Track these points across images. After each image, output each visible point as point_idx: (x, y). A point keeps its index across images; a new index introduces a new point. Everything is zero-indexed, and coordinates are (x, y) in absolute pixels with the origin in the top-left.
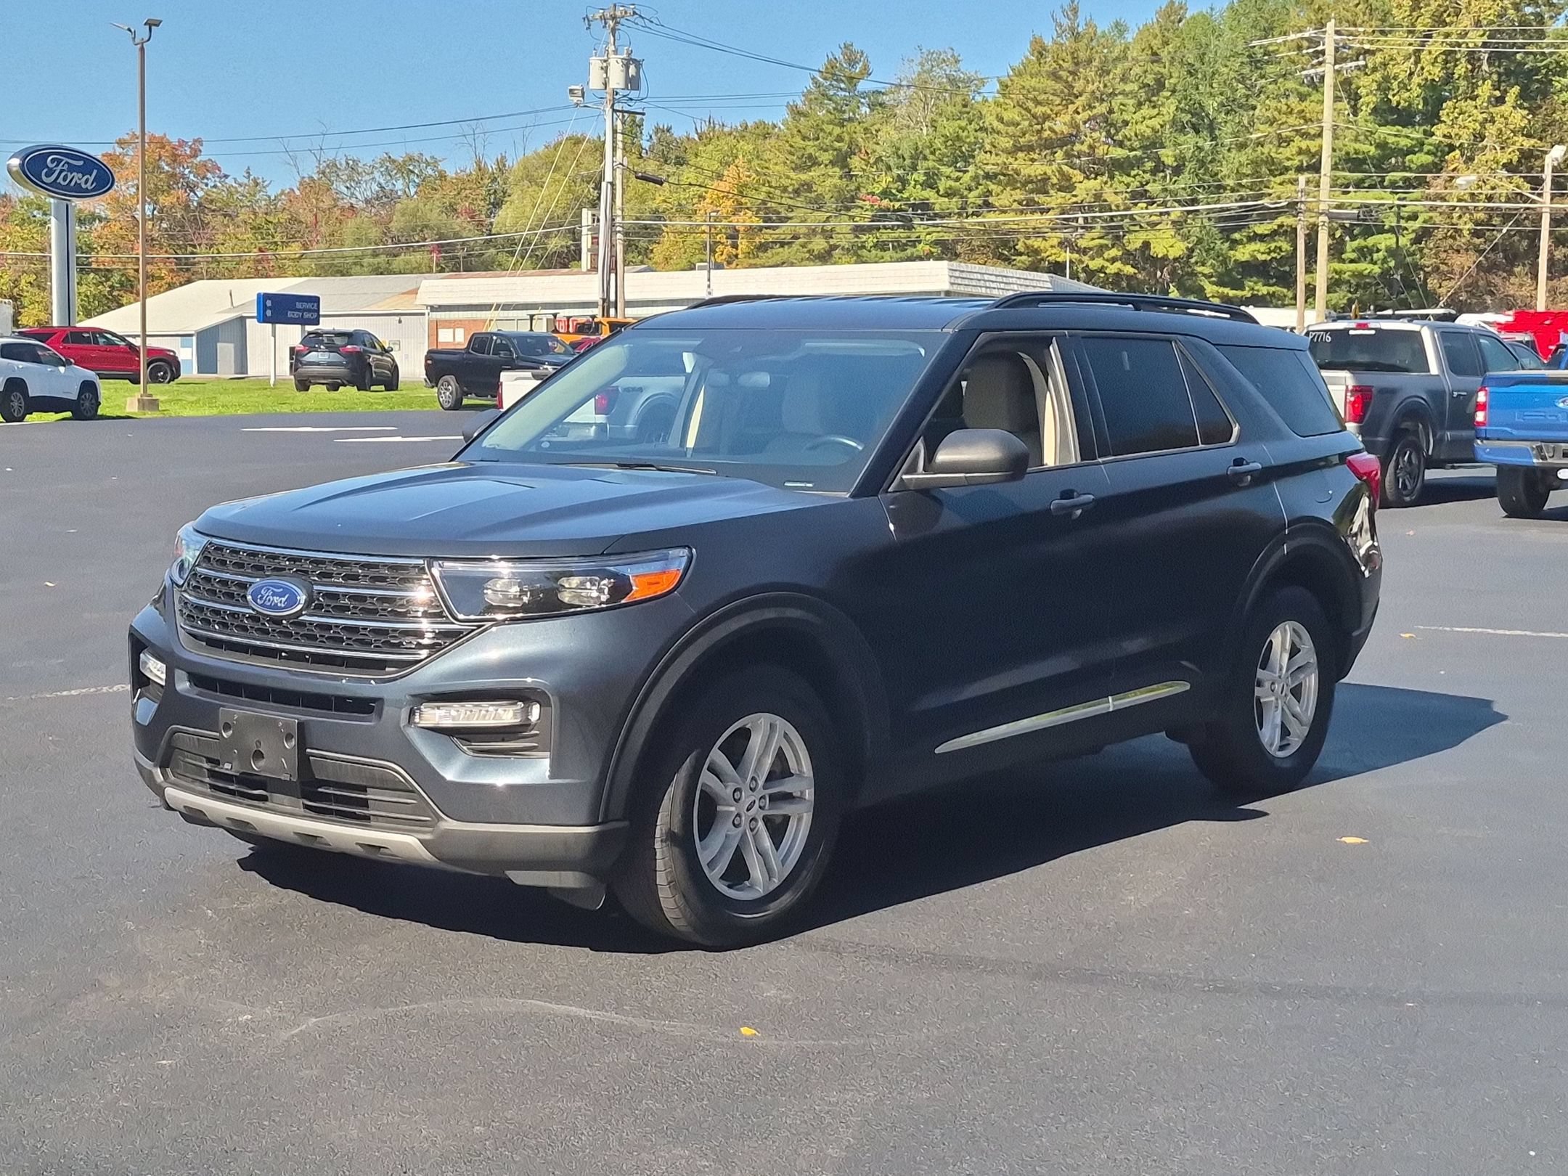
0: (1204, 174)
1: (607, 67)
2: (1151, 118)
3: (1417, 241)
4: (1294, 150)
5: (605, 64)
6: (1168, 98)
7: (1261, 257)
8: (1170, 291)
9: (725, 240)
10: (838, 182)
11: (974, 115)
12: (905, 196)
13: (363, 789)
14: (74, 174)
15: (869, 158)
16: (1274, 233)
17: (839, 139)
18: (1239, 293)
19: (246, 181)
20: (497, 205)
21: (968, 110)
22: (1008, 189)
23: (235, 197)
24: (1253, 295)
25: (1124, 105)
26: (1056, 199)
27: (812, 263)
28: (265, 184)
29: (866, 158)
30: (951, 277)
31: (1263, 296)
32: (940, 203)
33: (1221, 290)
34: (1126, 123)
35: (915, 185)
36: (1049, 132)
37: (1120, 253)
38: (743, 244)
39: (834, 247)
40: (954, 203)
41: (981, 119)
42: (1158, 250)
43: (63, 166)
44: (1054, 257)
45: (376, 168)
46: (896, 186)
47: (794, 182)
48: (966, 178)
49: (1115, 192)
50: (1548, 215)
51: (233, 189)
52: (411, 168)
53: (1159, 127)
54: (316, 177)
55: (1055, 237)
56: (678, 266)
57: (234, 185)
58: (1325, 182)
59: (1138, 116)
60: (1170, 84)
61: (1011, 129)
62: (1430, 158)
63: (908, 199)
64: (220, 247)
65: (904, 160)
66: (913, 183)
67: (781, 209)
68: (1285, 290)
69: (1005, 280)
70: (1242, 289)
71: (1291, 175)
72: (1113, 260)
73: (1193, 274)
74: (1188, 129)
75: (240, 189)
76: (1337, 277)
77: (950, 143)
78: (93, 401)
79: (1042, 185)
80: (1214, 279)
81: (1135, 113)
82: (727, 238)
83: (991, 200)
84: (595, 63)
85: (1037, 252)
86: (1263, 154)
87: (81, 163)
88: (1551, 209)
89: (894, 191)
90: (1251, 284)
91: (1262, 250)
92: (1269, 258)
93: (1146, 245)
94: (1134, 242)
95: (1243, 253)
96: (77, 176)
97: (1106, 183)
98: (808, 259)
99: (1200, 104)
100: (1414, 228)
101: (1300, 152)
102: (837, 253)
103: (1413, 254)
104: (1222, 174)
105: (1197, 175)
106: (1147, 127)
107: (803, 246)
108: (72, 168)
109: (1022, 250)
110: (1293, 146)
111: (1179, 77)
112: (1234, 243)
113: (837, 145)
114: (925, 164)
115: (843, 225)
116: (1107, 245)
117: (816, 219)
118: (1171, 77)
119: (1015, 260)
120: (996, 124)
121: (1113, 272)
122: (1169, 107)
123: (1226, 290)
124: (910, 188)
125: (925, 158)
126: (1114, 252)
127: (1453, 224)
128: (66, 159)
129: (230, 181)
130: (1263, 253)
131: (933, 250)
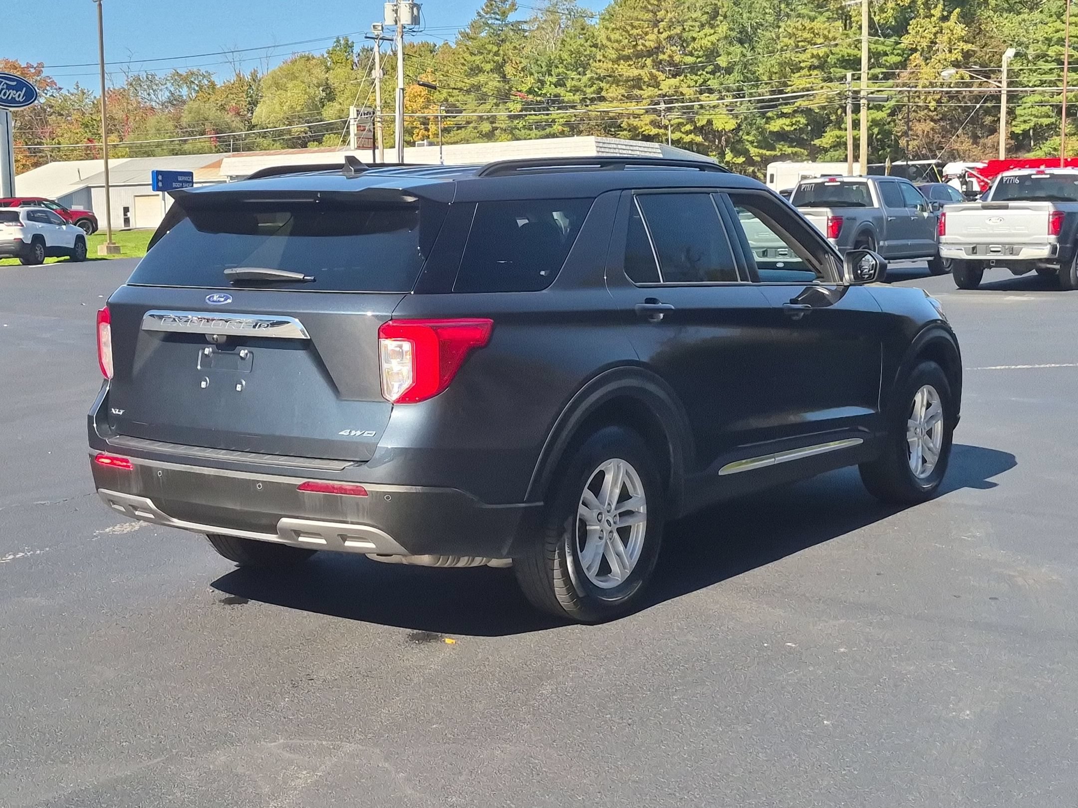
0: (747, 73)
1: (397, 10)
2: (710, 35)
3: (892, 114)
4: (809, 56)
5: (395, 8)
6: (721, 22)
7: (787, 129)
8: (726, 153)
9: (419, 126)
10: (497, 84)
11: (589, 35)
12: (543, 92)
14: (11, 91)
15: (518, 67)
16: (795, 112)
17: (496, 54)
18: (773, 153)
19: (76, 91)
20: (254, 103)
21: (585, 32)
22: (614, 86)
23: (69, 103)
24: (781, 154)
25: (692, 27)
26: (648, 92)
27: (481, 140)
28: (90, 92)
29: (516, 67)
30: (597, 147)
31: (789, 155)
32: (568, 97)
33: (761, 151)
34: (694, 39)
35: (550, 85)
36: (642, 47)
37: (692, 128)
38: (432, 127)
39: (496, 129)
40: (577, 97)
41: (594, 38)
42: (718, 125)
43: (3, 85)
44: (647, 131)
45: (168, 80)
46: (537, 85)
47: (467, 85)
48: (585, 79)
49: (687, 87)
50: (1006, 95)
51: (68, 98)
52: (192, 79)
53: (716, 41)
54: (126, 87)
55: (648, 118)
56: (388, 144)
57: (67, 94)
58: (864, 76)
59: (702, 34)
60: (722, 11)
61: (616, 45)
62: (899, 58)
63: (545, 94)
64: (60, 139)
65: (542, 68)
66: (548, 83)
67: (458, 104)
68: (802, 150)
69: (631, 148)
70: (774, 149)
71: (805, 72)
72: (688, 133)
73: (740, 141)
74: (735, 42)
75: (72, 97)
76: (838, 140)
77: (574, 55)
78: (84, 249)
79: (637, 83)
80: (755, 144)
81: (699, 32)
82: (421, 124)
83: (603, 94)
84: (388, 8)
85: (636, 128)
86: (786, 58)
87: (15, 83)
88: (1008, 91)
89: (536, 90)
90: (780, 146)
91: (787, 124)
92: (792, 129)
93: (710, 122)
94: (702, 121)
95: (775, 126)
96: (13, 92)
97: (683, 81)
98: (478, 137)
99: (742, 25)
100: (889, 106)
101: (813, 56)
102: (497, 132)
103: (889, 123)
104: (759, 73)
105: (743, 74)
106: (708, 41)
107: (475, 128)
108: (9, 87)
109: (626, 127)
110: (808, 53)
111: (728, 7)
112: (769, 120)
113: (496, 58)
114: (557, 70)
115: (502, 114)
116: (683, 123)
117: (483, 110)
118: (723, 7)
119: (619, 134)
120: (605, 42)
121: (688, 141)
122: (723, 28)
123: (764, 152)
124: (547, 86)
125: (557, 67)
126: (689, 127)
127: (915, 103)
128: (4, 81)
129: (64, 92)
130: (787, 126)
131: (564, 129)
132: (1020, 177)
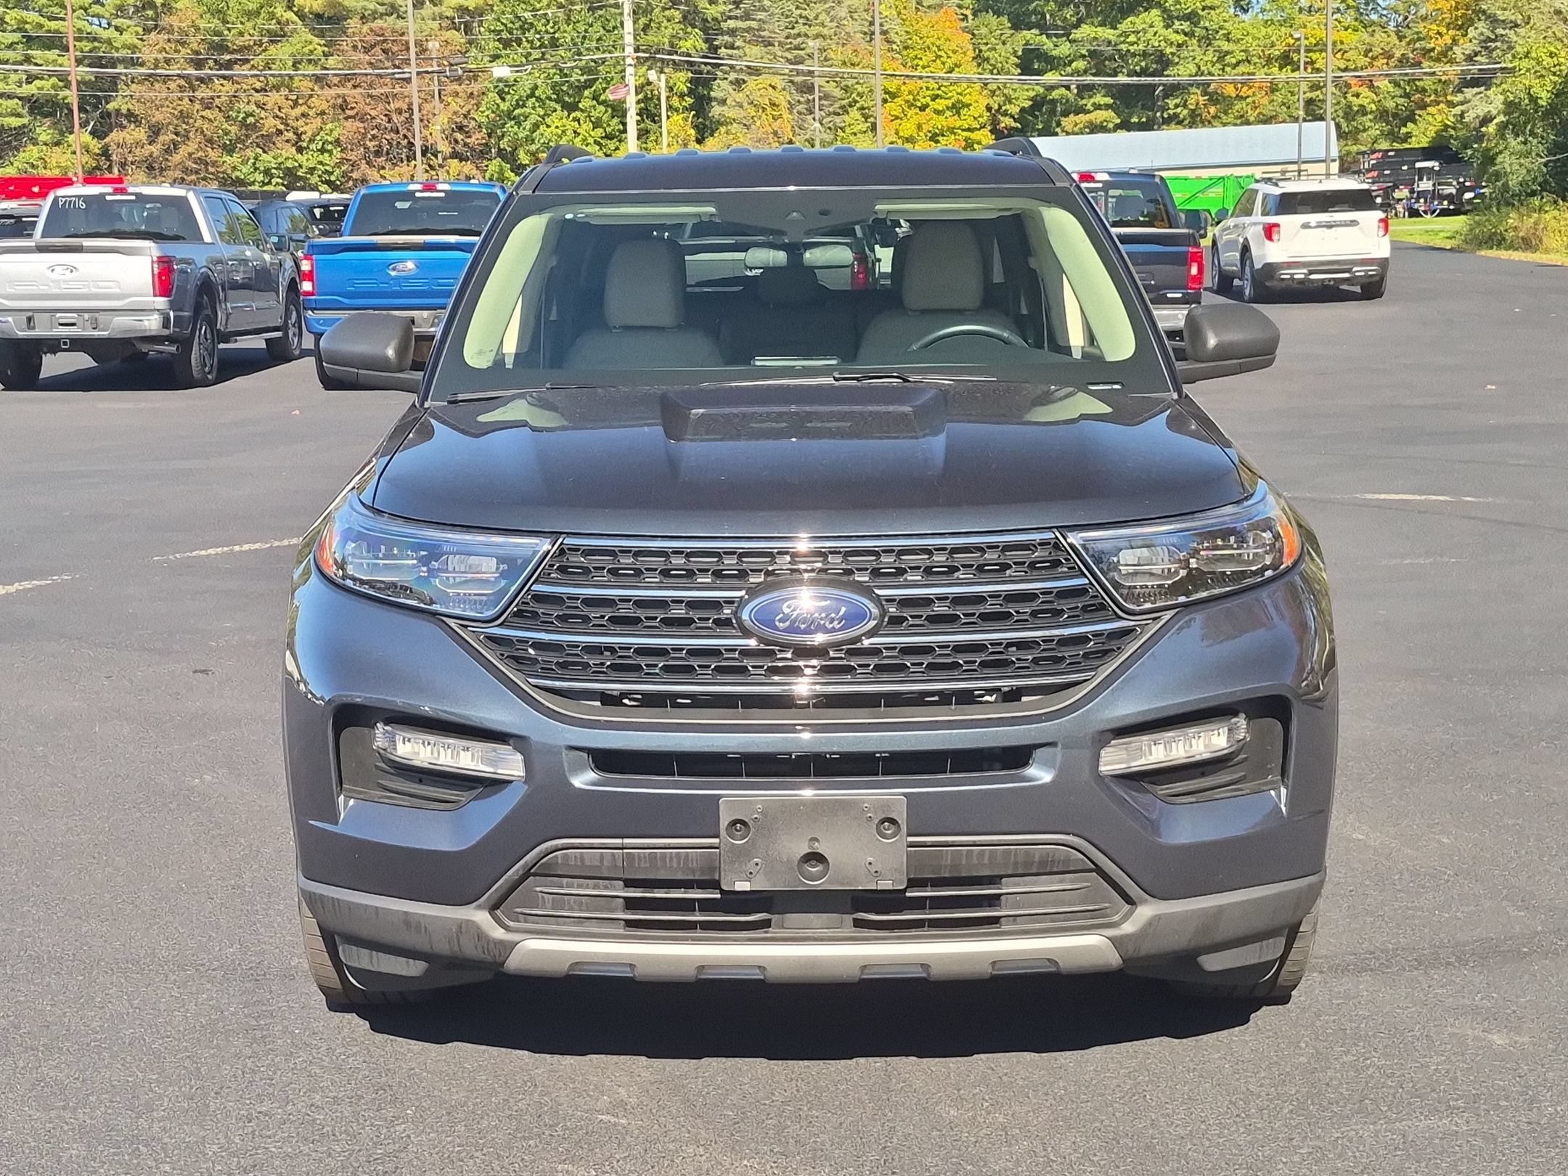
13: (993, 880)
132: (87, 199)
